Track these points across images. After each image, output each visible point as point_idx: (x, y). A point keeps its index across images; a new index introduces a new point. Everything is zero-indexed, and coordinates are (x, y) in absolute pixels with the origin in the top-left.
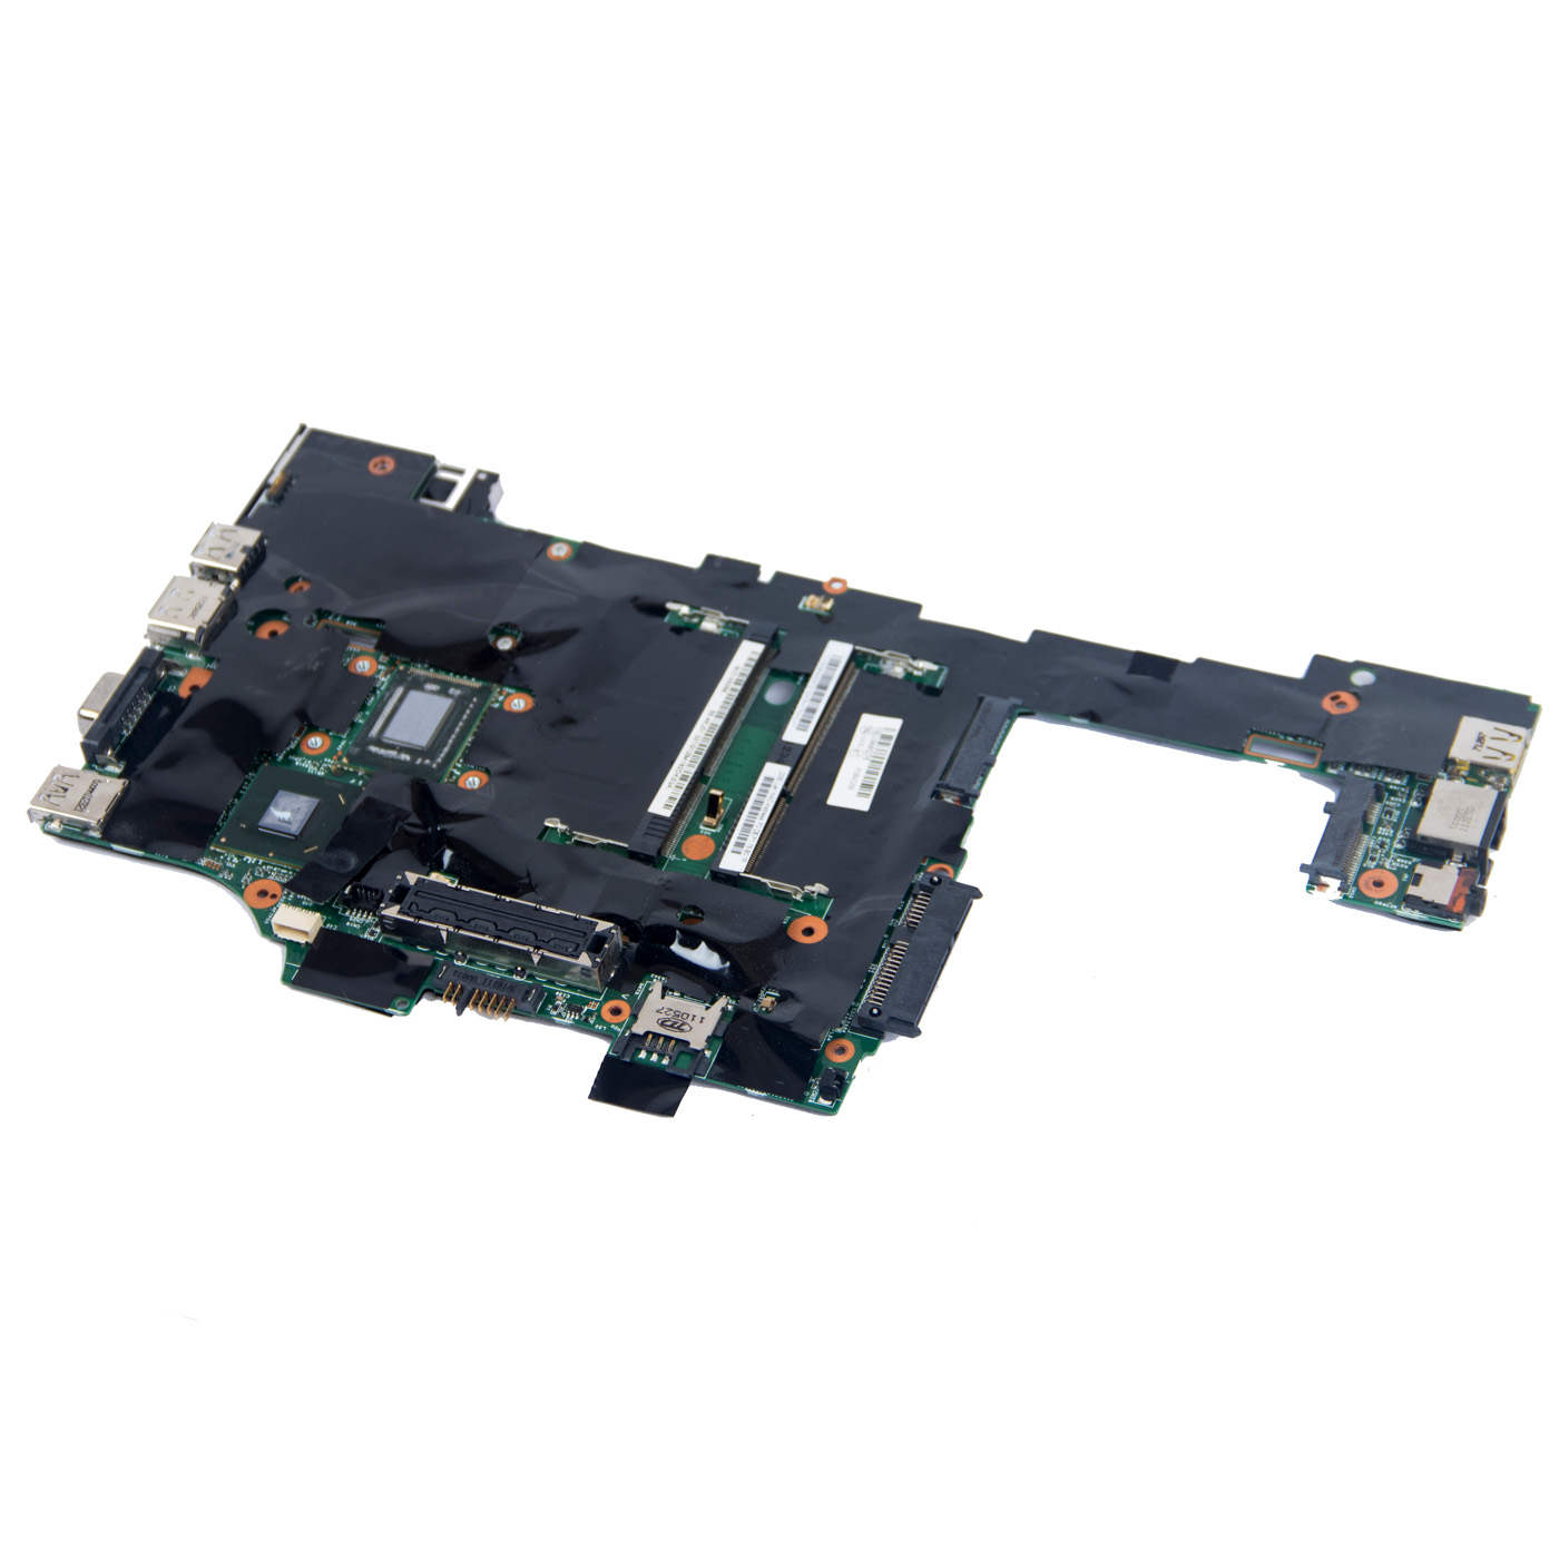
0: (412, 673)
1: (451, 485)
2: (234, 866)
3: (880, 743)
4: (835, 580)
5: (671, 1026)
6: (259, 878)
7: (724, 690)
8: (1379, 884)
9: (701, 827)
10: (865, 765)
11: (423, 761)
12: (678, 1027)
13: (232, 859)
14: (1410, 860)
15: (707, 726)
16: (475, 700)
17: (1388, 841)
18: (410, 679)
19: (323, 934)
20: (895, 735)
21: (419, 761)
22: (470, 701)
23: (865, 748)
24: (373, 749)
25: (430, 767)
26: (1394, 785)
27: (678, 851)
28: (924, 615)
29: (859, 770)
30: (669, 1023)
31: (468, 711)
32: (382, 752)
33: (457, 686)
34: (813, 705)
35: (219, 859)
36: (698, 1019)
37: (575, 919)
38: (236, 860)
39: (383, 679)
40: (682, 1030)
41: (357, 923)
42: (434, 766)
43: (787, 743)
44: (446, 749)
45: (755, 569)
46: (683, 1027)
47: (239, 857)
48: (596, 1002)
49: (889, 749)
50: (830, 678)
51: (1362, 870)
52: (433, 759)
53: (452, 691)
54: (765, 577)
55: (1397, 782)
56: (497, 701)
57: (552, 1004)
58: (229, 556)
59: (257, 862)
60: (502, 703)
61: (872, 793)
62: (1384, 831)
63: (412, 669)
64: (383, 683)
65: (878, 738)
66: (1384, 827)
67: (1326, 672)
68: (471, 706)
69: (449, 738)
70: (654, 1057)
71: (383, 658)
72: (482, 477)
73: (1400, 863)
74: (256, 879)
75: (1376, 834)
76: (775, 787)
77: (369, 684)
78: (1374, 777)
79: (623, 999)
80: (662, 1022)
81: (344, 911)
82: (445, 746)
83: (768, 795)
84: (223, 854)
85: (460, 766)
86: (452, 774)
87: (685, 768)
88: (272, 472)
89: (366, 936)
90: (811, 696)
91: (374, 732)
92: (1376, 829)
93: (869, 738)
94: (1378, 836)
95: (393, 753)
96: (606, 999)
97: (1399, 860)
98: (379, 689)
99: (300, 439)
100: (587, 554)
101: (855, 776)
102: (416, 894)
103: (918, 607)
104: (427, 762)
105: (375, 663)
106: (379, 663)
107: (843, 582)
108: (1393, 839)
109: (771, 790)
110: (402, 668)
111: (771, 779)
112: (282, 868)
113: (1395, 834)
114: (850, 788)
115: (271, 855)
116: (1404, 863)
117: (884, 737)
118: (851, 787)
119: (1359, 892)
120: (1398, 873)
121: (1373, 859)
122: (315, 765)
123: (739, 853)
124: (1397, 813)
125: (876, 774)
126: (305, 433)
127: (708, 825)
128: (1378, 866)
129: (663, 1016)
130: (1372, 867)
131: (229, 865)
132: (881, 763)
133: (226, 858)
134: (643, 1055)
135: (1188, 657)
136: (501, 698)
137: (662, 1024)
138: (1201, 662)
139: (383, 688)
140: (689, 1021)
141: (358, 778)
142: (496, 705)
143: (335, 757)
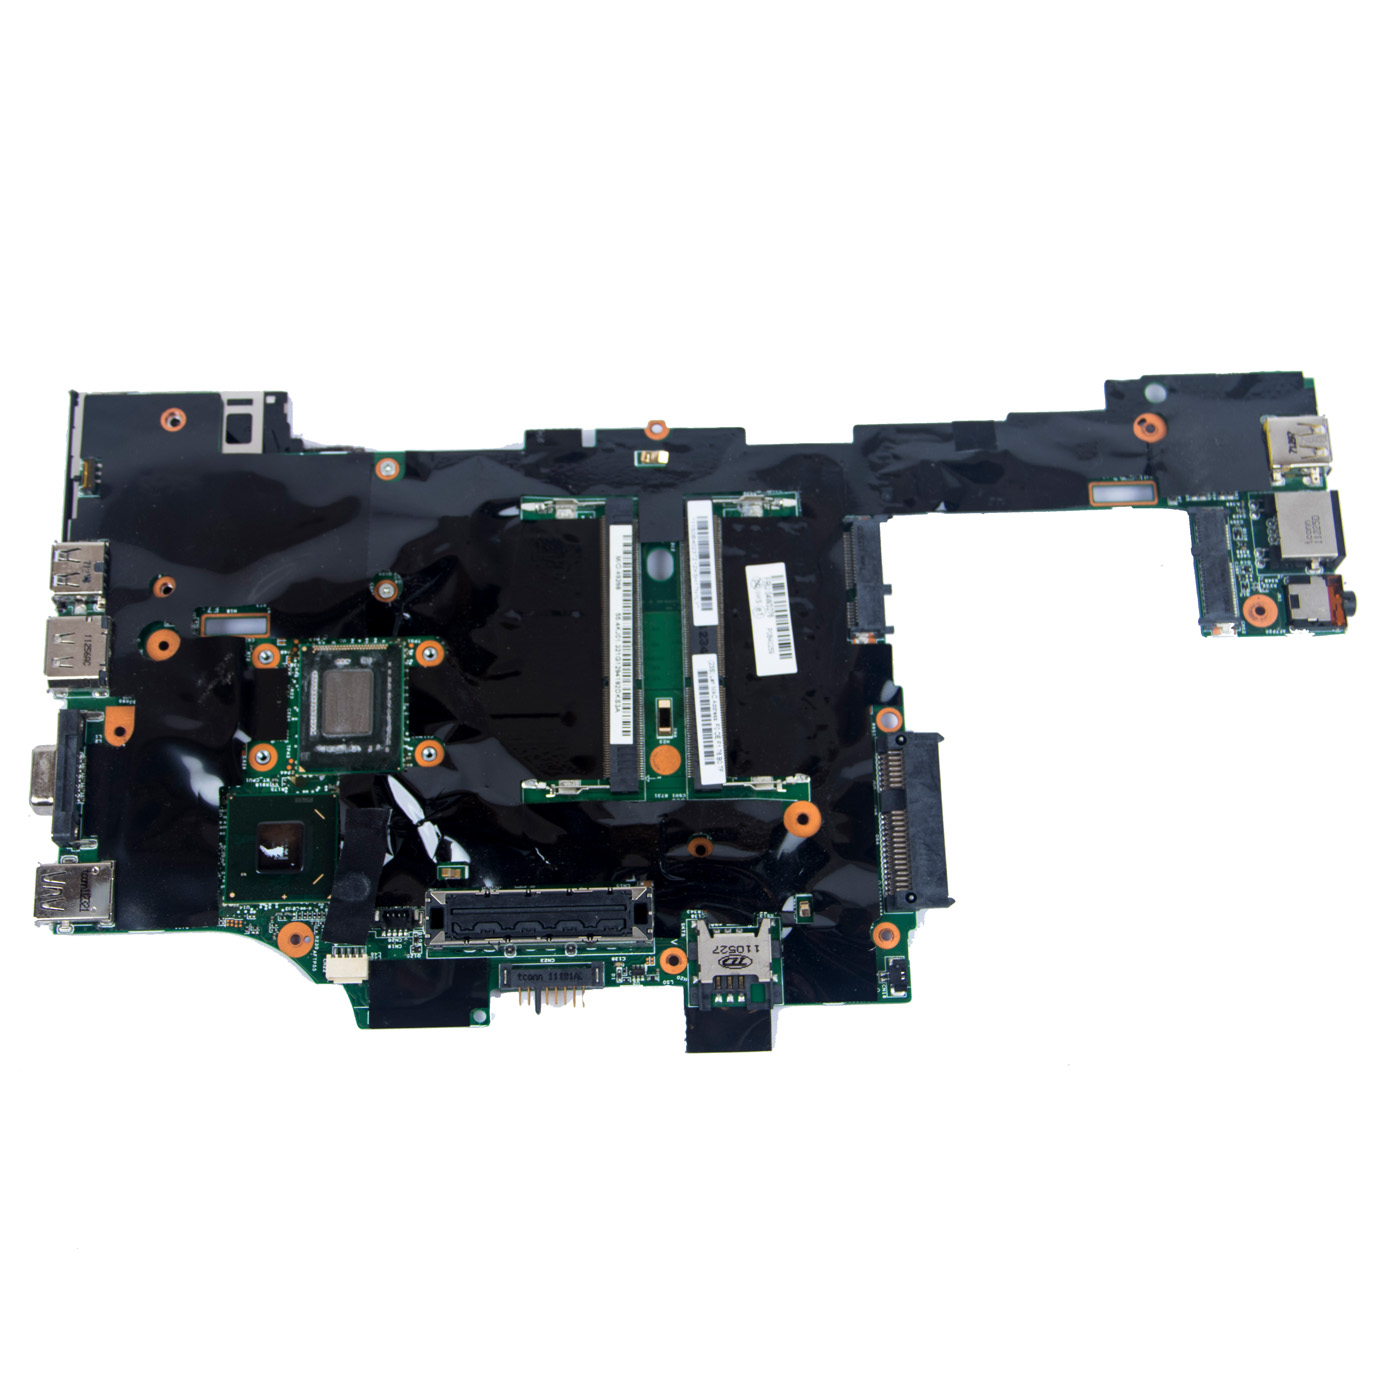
0: (317, 652)
1: (248, 418)
2: (254, 918)
3: (775, 594)
4: (652, 424)
5: (733, 964)
6: (285, 924)
7: (618, 588)
8: (1260, 611)
9: (659, 737)
10: (772, 623)
11: (374, 748)
12: (740, 963)
13: (249, 911)
14: (1275, 577)
15: (621, 632)
16: (390, 664)
17: (1249, 563)
18: (318, 659)
19: (373, 965)
20: (784, 581)
21: (370, 750)
22: (385, 665)
23: (764, 604)
24: (322, 749)
25: (383, 751)
26: (1229, 501)
27: (649, 771)
28: (751, 440)
29: (770, 630)
30: (730, 962)
31: (390, 679)
32: (332, 749)
33: (367, 653)
34: (705, 578)
35: (237, 915)
36: (753, 948)
37: (610, 893)
38: (252, 911)
39: (292, 665)
40: (745, 965)
41: (397, 943)
42: (387, 750)
43: (701, 627)
44: (389, 729)
45: (576, 434)
46: (744, 962)
47: (255, 907)
48: (652, 956)
49: (786, 598)
50: (706, 544)
51: (1242, 601)
52: (382, 742)
53: (363, 660)
54: (589, 441)
55: (1231, 498)
56: (409, 657)
57: (615, 972)
58: (86, 580)
59: (273, 906)
60: (414, 657)
61: (792, 650)
62: (1243, 553)
63: (315, 648)
64: (293, 669)
65: (770, 590)
66: (1239, 549)
67: (1124, 396)
68: (390, 672)
69: (386, 714)
70: (730, 999)
71: (281, 642)
72: (271, 400)
73: (1269, 584)
74: (282, 925)
75: (1236, 559)
76: (712, 680)
77: (280, 676)
78: (1209, 499)
79: (674, 946)
80: (724, 962)
81: (379, 934)
82: (386, 725)
83: (710, 691)
84: (238, 908)
85: (408, 739)
86: (406, 751)
87: (623, 685)
88: (70, 458)
89: (412, 955)
90: (699, 569)
91: (313, 730)
92: (1235, 554)
93: (763, 591)
94: (1239, 560)
95: (342, 748)
96: (660, 951)
97: (1266, 581)
98: (292, 676)
99: (80, 410)
100: (416, 465)
101: (770, 637)
102: (452, 913)
103: (740, 432)
104: (378, 747)
105: (276, 650)
106: (281, 648)
107: (661, 423)
108: (1252, 559)
109: (710, 684)
110: (304, 649)
111: (705, 673)
112: (300, 905)
113: (1252, 553)
114: (770, 653)
115: (284, 897)
116: (1271, 582)
117: (776, 586)
118: (771, 651)
119: (1248, 625)
120: (1272, 594)
121: (1245, 587)
122: (275, 782)
123: (713, 763)
124: (1245, 530)
125: (787, 630)
126: (81, 401)
127: (666, 735)
128: (1253, 593)
129: (721, 956)
130: (1248, 595)
131: (249, 918)
132: (786, 616)
133: (242, 911)
134: (719, 999)
135: (1000, 416)
136: (411, 652)
137: (725, 965)
138: (1012, 417)
139: (297, 675)
140: (745, 953)
141: (322, 784)
142: (410, 662)
143: (289, 767)
